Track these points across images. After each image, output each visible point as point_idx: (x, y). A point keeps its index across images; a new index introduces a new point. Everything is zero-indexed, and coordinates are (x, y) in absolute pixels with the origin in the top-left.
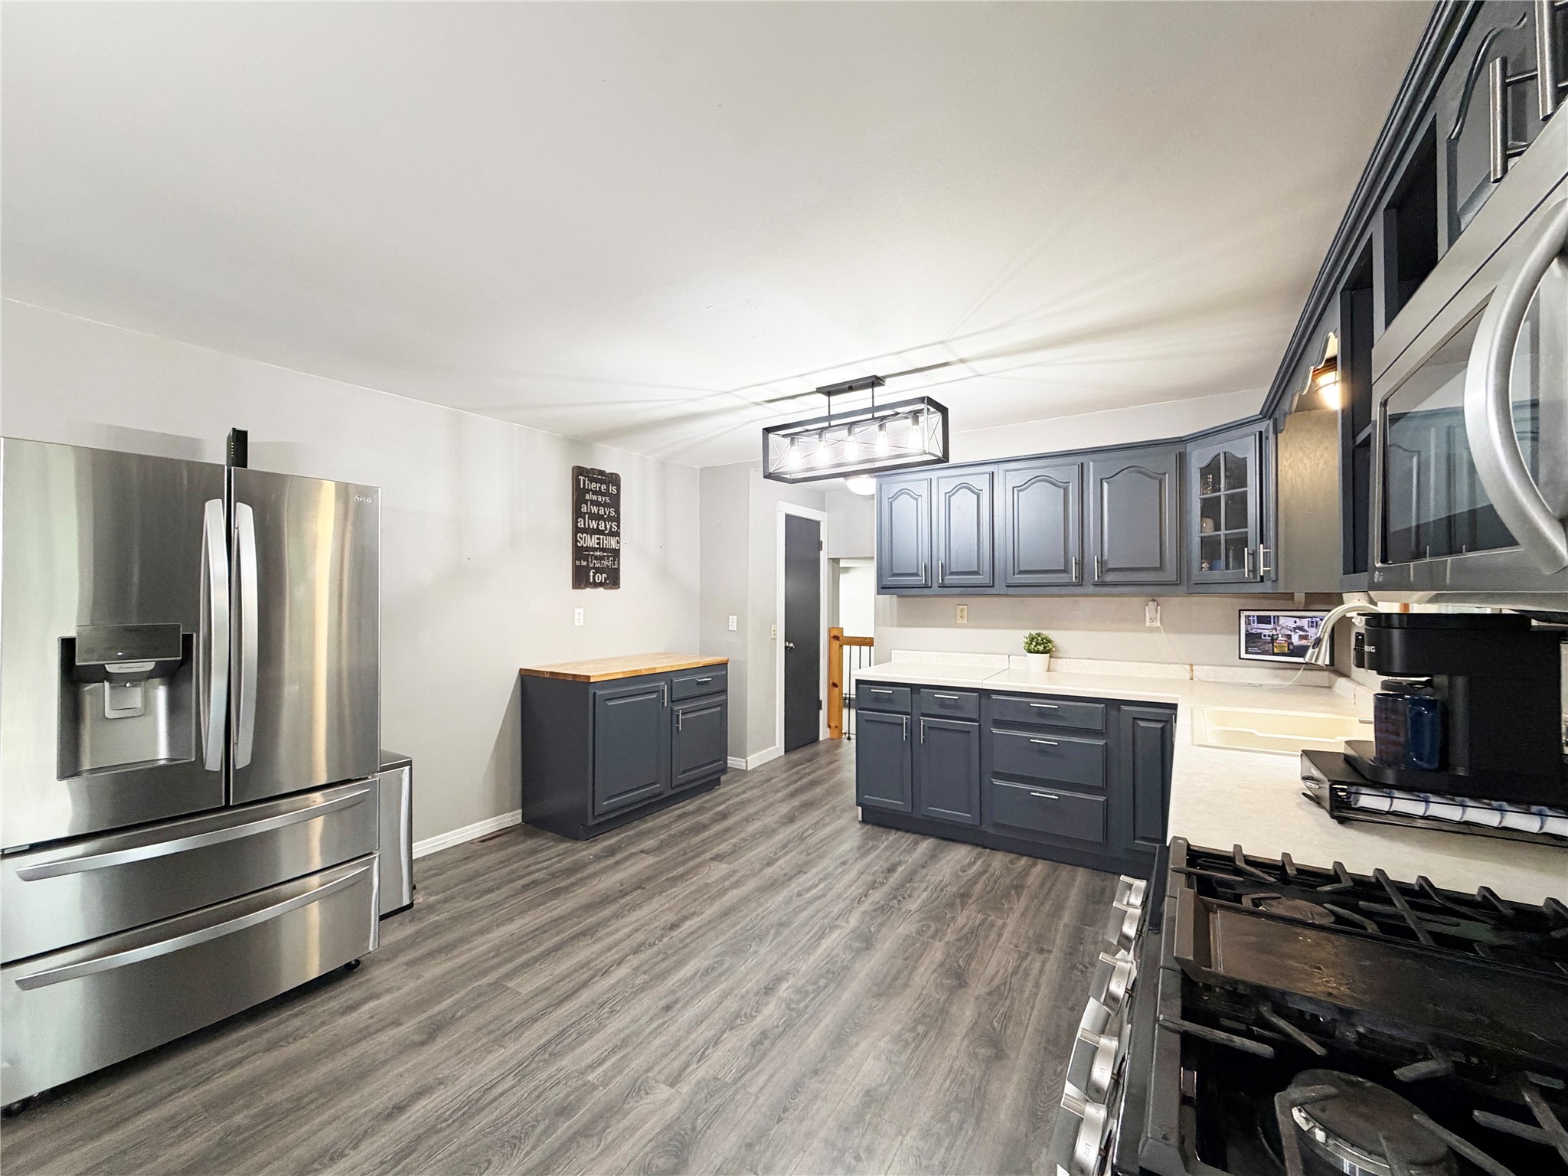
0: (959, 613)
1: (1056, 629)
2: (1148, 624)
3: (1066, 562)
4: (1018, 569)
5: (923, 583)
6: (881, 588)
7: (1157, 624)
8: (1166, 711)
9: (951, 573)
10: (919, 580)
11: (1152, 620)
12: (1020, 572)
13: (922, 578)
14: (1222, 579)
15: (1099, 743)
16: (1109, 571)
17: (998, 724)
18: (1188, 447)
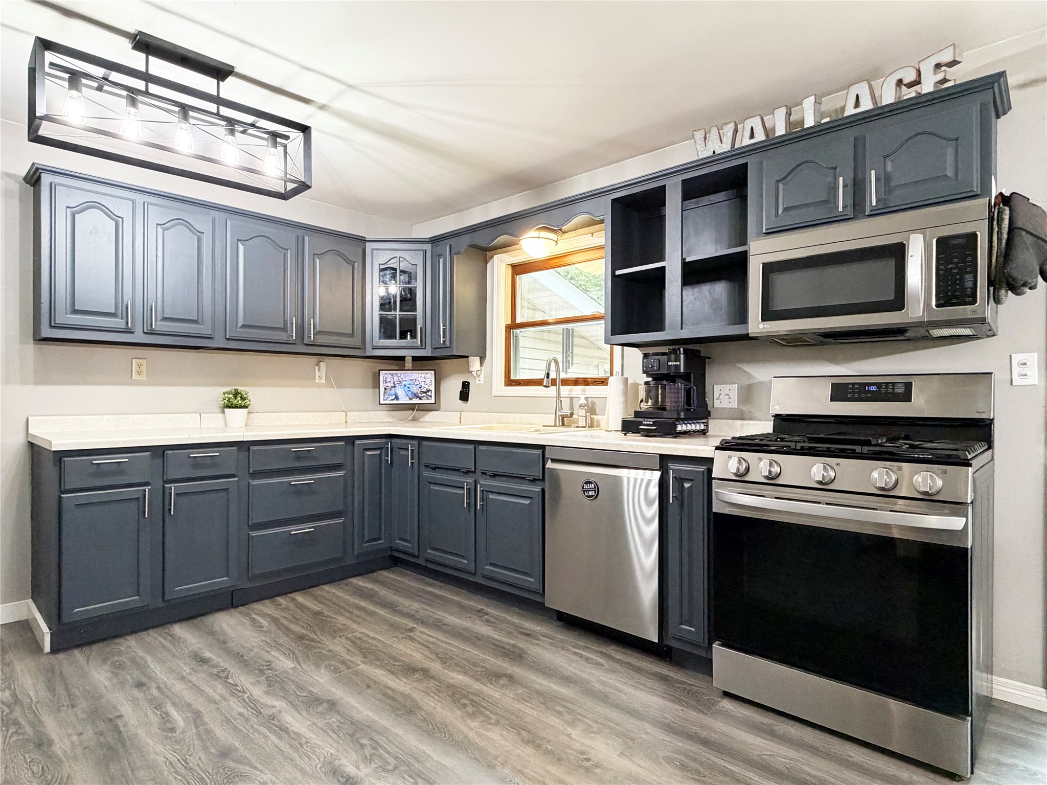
1: (251, 385)
2: (317, 381)
3: (285, 322)
4: (240, 324)
5: (124, 326)
6: (51, 327)
7: (323, 381)
8: (383, 440)
9: (165, 319)
10: (118, 323)
11: (320, 378)
12: (244, 326)
13: (124, 321)
14: (395, 346)
15: (340, 473)
16: (320, 332)
17: (256, 475)
18: (369, 246)
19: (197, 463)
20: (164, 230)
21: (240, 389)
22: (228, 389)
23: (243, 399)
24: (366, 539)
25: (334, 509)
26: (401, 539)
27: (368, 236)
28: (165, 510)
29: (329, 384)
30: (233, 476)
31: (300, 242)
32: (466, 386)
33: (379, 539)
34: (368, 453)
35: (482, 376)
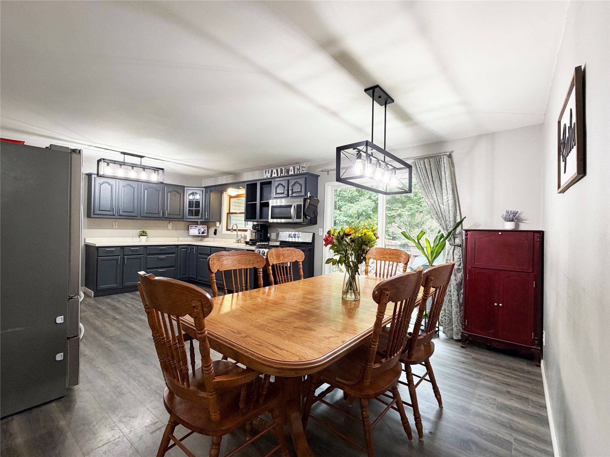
0: (114, 224)
1: (148, 229)
2: (169, 228)
3: (159, 211)
4: (145, 212)
5: (113, 214)
6: (94, 214)
7: (171, 228)
8: (187, 246)
9: (124, 212)
10: (111, 213)
11: (170, 227)
12: (146, 213)
13: (112, 212)
14: (193, 218)
15: (174, 255)
16: (169, 214)
17: (149, 254)
18: (186, 188)
19: (132, 251)
20: (124, 187)
21: (144, 230)
22: (141, 230)
23: (145, 233)
24: (181, 274)
25: (171, 265)
26: (192, 275)
27: (185, 186)
28: (124, 263)
29: (172, 229)
30: (142, 254)
31: (164, 189)
32: (216, 230)
33: (185, 275)
34: (183, 250)
35: (220, 228)
